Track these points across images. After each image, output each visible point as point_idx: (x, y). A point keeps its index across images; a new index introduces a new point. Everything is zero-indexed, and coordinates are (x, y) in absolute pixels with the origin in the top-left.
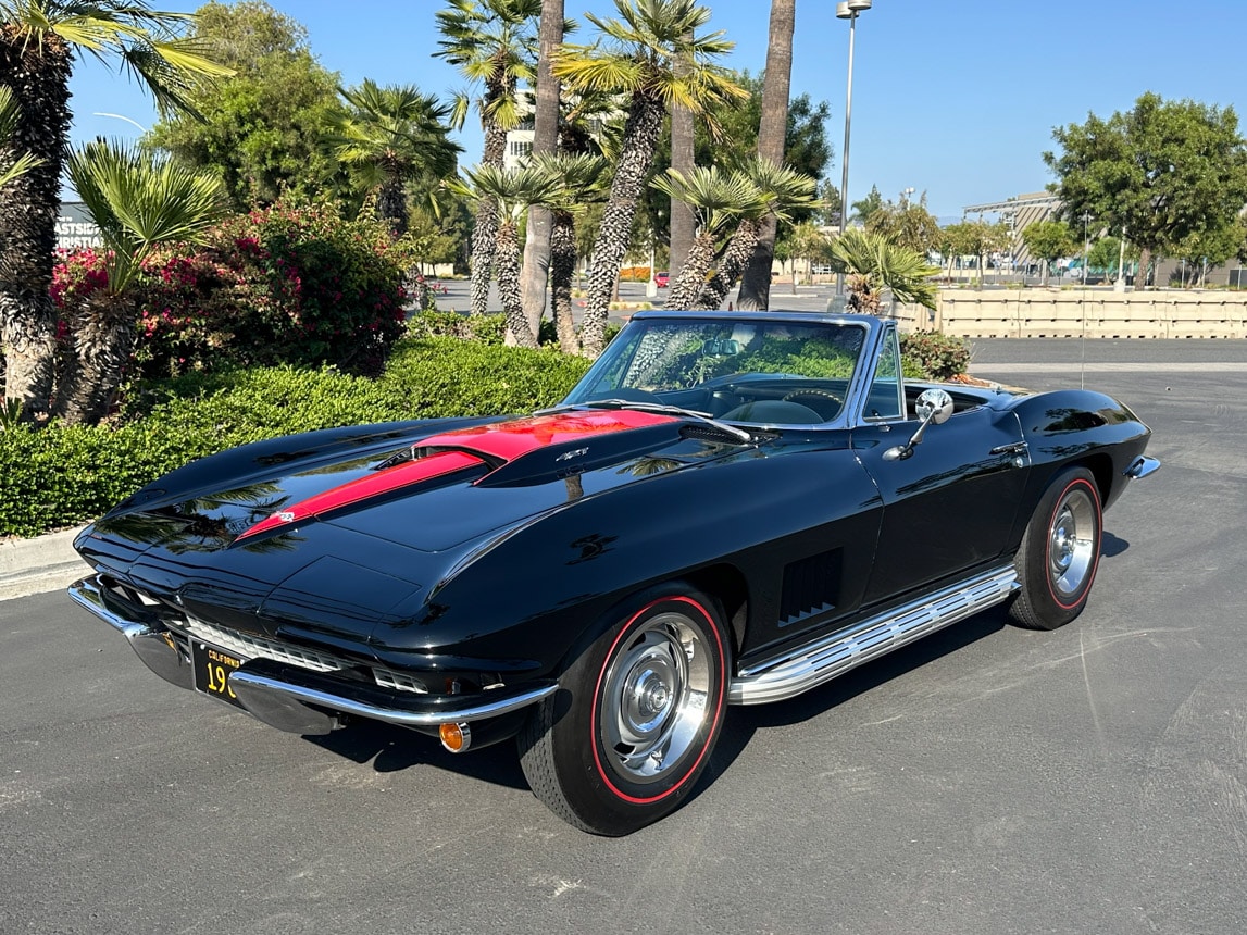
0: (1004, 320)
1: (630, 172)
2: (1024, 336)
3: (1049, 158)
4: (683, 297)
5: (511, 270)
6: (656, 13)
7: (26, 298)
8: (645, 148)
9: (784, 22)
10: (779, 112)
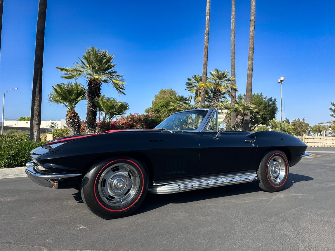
0: (320, 143)
1: (213, 105)
2: (326, 147)
3: (331, 109)
5: (190, 125)
6: (218, 75)
7: (90, 125)
8: (216, 100)
9: (250, 76)
10: (249, 93)
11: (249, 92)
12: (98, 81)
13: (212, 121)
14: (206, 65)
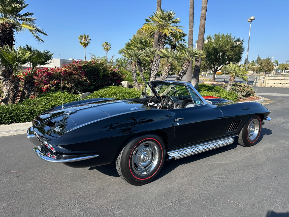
0: (281, 83)
2: (285, 87)
4: (163, 78)
9: (203, 17)
10: (202, 37)
11: (201, 35)
12: (7, 27)
13: (157, 69)
14: (160, 4)
